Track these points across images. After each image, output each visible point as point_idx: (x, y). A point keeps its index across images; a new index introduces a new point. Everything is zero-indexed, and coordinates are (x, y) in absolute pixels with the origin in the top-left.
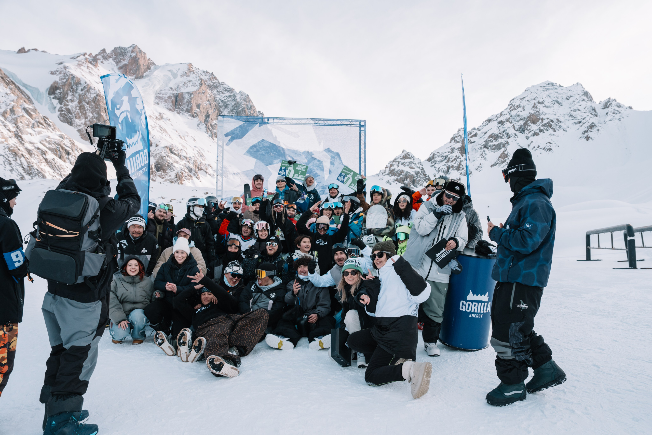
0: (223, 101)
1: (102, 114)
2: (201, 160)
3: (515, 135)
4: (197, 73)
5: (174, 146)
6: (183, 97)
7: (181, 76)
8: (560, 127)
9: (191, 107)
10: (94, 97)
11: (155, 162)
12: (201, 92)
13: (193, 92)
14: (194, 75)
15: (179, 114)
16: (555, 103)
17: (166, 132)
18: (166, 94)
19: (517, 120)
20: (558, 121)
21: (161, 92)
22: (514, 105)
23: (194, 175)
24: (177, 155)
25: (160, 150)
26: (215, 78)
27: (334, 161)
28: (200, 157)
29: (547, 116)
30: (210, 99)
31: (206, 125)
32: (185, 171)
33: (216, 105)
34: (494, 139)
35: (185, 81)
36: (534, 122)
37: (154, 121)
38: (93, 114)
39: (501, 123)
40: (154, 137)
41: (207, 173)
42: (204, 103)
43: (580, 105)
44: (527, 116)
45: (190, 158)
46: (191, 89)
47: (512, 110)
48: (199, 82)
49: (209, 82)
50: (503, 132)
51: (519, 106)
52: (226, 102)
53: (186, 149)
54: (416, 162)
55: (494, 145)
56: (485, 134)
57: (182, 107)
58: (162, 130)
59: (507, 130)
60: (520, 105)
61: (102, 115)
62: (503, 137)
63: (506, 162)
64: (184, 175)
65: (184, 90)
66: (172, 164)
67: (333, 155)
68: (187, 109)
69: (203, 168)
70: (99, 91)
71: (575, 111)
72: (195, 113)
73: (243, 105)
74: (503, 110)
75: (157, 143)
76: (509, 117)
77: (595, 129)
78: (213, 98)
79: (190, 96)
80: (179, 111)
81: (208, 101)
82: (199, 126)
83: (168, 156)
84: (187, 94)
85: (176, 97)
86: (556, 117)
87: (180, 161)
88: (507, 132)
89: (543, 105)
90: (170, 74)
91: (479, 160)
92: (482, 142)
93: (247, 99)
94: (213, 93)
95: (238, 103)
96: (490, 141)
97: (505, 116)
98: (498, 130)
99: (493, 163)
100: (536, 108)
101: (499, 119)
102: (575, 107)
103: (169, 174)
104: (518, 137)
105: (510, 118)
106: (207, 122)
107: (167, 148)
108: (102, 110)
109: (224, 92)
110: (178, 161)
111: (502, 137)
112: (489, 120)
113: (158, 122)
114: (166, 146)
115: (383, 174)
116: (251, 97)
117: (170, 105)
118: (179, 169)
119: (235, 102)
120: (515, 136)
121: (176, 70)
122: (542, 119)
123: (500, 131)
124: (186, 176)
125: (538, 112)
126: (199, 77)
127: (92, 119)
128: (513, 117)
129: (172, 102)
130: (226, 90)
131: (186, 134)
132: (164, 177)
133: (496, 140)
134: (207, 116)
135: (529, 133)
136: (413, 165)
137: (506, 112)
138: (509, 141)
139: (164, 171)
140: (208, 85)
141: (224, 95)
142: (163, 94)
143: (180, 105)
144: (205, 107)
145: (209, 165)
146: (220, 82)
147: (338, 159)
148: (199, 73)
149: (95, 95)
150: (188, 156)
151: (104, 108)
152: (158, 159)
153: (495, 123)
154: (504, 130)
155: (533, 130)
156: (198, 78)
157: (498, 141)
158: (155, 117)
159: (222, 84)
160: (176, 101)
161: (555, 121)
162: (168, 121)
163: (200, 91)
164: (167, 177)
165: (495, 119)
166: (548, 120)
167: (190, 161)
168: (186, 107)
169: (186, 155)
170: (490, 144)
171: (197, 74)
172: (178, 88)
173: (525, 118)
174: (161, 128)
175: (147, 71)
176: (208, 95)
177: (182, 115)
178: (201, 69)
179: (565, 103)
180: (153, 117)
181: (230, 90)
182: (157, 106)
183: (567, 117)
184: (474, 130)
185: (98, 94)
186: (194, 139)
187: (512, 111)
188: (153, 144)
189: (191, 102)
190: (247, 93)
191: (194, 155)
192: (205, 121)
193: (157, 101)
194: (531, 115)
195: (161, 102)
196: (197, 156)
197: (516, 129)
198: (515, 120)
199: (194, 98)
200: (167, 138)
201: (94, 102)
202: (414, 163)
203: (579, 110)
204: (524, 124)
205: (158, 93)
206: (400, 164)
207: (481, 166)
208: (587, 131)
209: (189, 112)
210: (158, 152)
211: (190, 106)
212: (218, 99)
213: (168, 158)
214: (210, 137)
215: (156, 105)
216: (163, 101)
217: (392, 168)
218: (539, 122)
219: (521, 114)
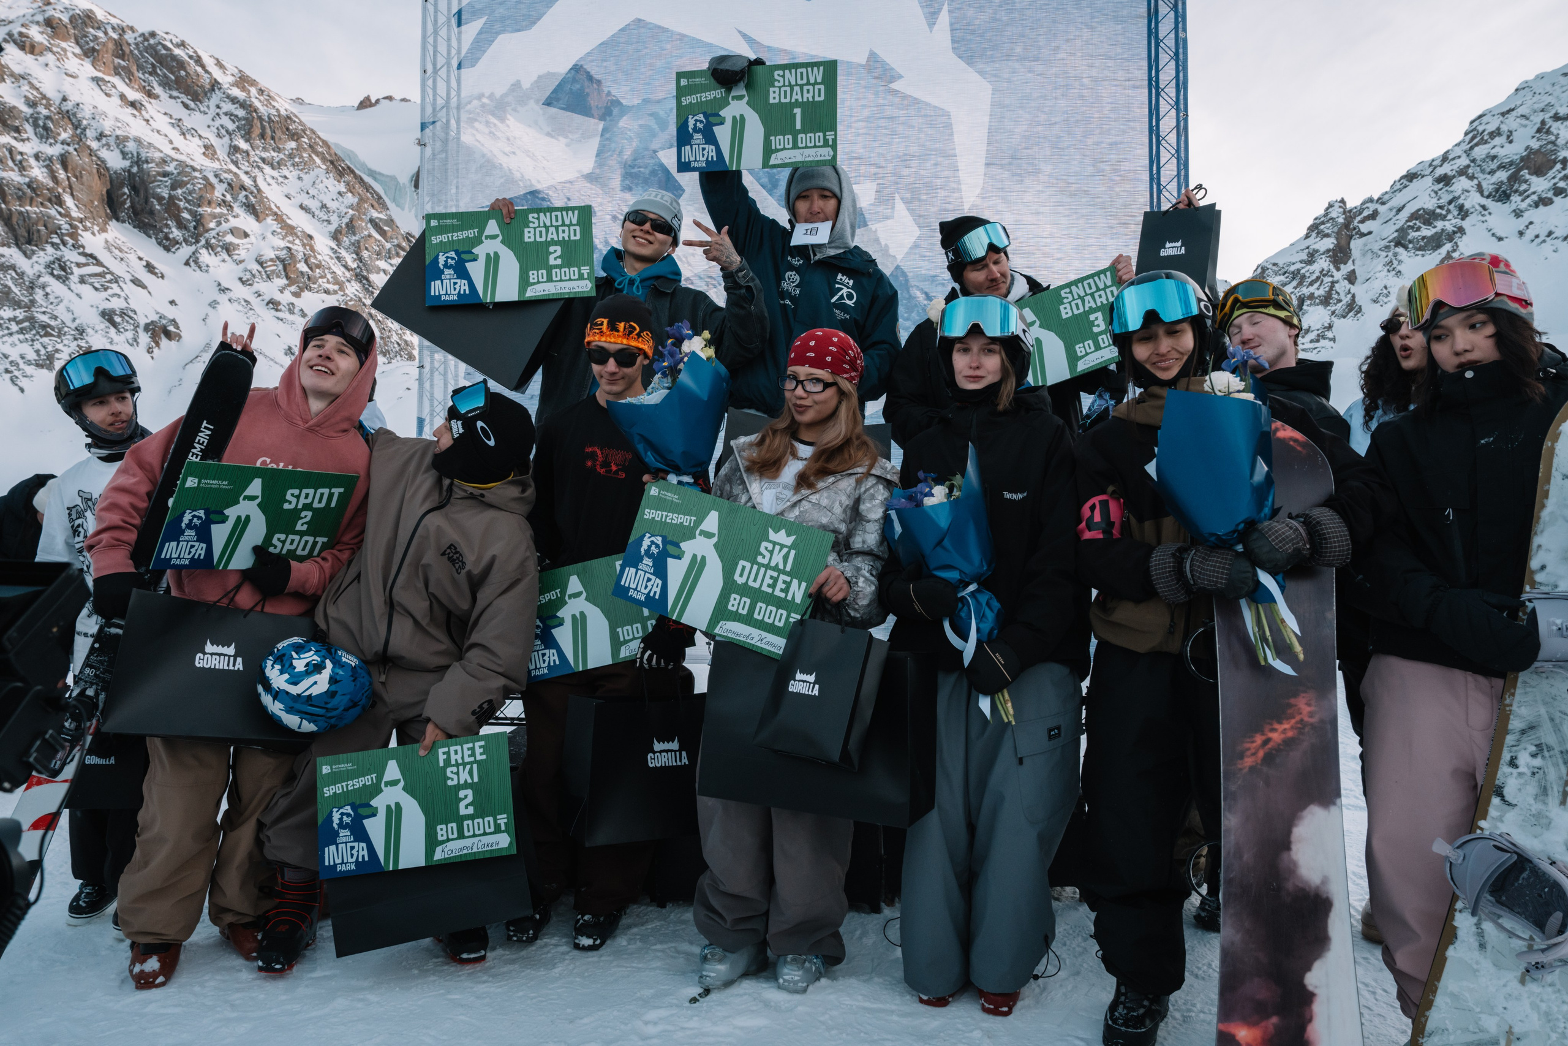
3: (1484, 207)
19: (1488, 170)
22: (1484, 131)
34: (1424, 224)
36: (1538, 172)
39: (1444, 180)
44: (1518, 157)
47: (1477, 145)
50: (1450, 203)
51: (1495, 133)
55: (1424, 238)
56: (1399, 210)
59: (1459, 197)
60: (1498, 129)
62: (1450, 217)
74: (1450, 147)
76: (1467, 162)
88: (1461, 201)
89: (1567, 124)
91: (1383, 278)
92: (1390, 232)
96: (1412, 227)
97: (1456, 161)
98: (1435, 200)
100: (1547, 132)
101: (1440, 172)
104: (1490, 214)
105: (1468, 166)
111: (1445, 216)
112: (1412, 176)
120: (1484, 212)
122: (1564, 162)
123: (1441, 201)
125: (1553, 143)
128: (1478, 162)
133: (1430, 224)
135: (1523, 201)
137: (1459, 151)
138: (1466, 224)
153: (1428, 180)
154: (1450, 197)
155: (1534, 193)
157: (1435, 227)
165: (1427, 172)
170: (1413, 234)
173: (1511, 163)
184: (1369, 204)
187: (1476, 149)
194: (1530, 153)
197: (1486, 193)
198: (1483, 171)
204: (1510, 178)
218: (1553, 170)
219: (1501, 152)
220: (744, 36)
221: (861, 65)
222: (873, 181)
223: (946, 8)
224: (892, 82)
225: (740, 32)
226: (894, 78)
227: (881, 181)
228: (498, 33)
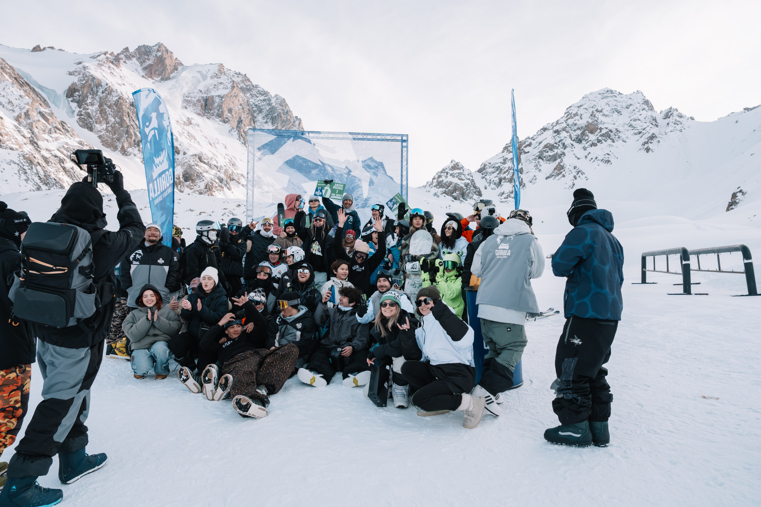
0: (257, 105)
1: (125, 118)
2: (233, 169)
3: (572, 145)
4: (229, 74)
5: (204, 154)
6: (213, 101)
7: (211, 77)
8: (619, 137)
9: (222, 112)
10: (116, 100)
11: (183, 171)
12: (233, 95)
13: (224, 95)
14: (225, 77)
15: (209, 119)
16: (614, 112)
17: (195, 139)
18: (195, 98)
19: (574, 129)
20: (617, 131)
21: (190, 95)
22: (571, 113)
23: (226, 185)
24: (206, 164)
25: (188, 158)
26: (249, 80)
27: (377, 171)
28: (232, 166)
29: (606, 126)
30: (242, 102)
31: (239, 131)
32: (215, 182)
33: (249, 110)
34: (550, 150)
35: (216, 83)
36: (592, 132)
37: (182, 126)
38: (115, 119)
39: (557, 132)
40: (182, 145)
41: (239, 183)
42: (237, 108)
43: (640, 115)
44: (584, 125)
45: (221, 167)
46: (222, 92)
47: (569, 118)
48: (231, 84)
49: (242, 85)
50: (559, 142)
51: (576, 115)
52: (260, 107)
53: (217, 157)
54: (466, 173)
55: (550, 156)
56: (540, 143)
57: (213, 112)
58: (191, 136)
60: (577, 113)
61: (125, 120)
62: (559, 148)
63: (562, 174)
64: (214, 185)
65: (214, 93)
66: (201, 173)
67: (377, 165)
68: (218, 113)
69: (235, 178)
70: (121, 93)
71: (635, 120)
72: (226, 118)
73: (279, 110)
74: (559, 118)
75: (184, 150)
76: (566, 125)
77: (655, 140)
78: (246, 102)
79: (221, 100)
80: (209, 116)
81: (241, 105)
82: (231, 132)
83: (197, 165)
84: (217, 98)
85: (206, 100)
86: (615, 127)
87: (210, 171)
88: (563, 141)
89: (602, 113)
90: (199, 76)
91: (534, 172)
92: (536, 152)
93: (283, 103)
94: (246, 96)
95: (273, 107)
96: (545, 151)
97: (562, 124)
98: (554, 140)
99: (548, 175)
100: (595, 116)
101: (556, 128)
102: (635, 117)
103: (199, 184)
104: (574, 148)
105: (566, 127)
106: (240, 128)
107: (196, 156)
108: (125, 114)
109: (258, 95)
110: (208, 170)
111: (558, 147)
112: (545, 129)
113: (185, 127)
114: (194, 154)
115: (430, 185)
116: (287, 101)
117: (199, 109)
118: (209, 180)
119: (270, 107)
120: (572, 147)
121: (206, 71)
122: (601, 129)
123: (556, 141)
124: (216, 187)
125: (596, 121)
126: (231, 78)
127: (114, 124)
128: (570, 126)
129: (202, 106)
130: (260, 94)
131: (217, 141)
132: (192, 187)
133: (552, 150)
134: (240, 121)
135: (586, 143)
136: (463, 177)
137: (562, 121)
138: (566, 151)
139: (193, 181)
140: (241, 88)
141: (258, 99)
142: (191, 97)
143: (210, 110)
144: (238, 112)
145: (242, 175)
146: (254, 84)
147: (381, 169)
148: (231, 74)
149: (117, 98)
150: (219, 165)
151: (127, 112)
152: (186, 168)
153: (551, 132)
154: (560, 140)
155: (590, 141)
156: (230, 80)
157: (554, 152)
158: (183, 123)
159: (256, 87)
160: (206, 105)
161: (614, 131)
162: (197, 127)
163: (231, 94)
164: (196, 188)
165: (551, 128)
166: (607, 130)
167: (221, 171)
168: (216, 111)
169: (216, 164)
170: (545, 154)
171: (229, 76)
172: (208, 90)
173: (582, 127)
174: (189, 135)
175: (174, 72)
176: (241, 99)
177: (212, 120)
178: (233, 70)
179: (625, 112)
180: (181, 122)
181: (264, 94)
182: (185, 111)
183: (627, 127)
184: (528, 140)
185: (121, 97)
186: (226, 147)
187: (569, 120)
188: (180, 152)
189: (222, 106)
190: (283, 97)
191: (225, 164)
192: (237, 127)
193: (185, 105)
194: (588, 124)
195: (190, 106)
196: (228, 165)
197: (573, 139)
198: (571, 130)
199: (225, 102)
200: (196, 145)
201: (116, 106)
202: (463, 174)
203: (639, 120)
204: (581, 134)
205: (186, 96)
206: (449, 175)
207: (535, 178)
208: (648, 142)
209: (220, 117)
210: (186, 161)
211: (221, 110)
212: (251, 103)
213: (197, 167)
214: (243, 145)
215: (184, 109)
216: (192, 104)
217: (440, 179)
218: (597, 132)
219: (578, 123)
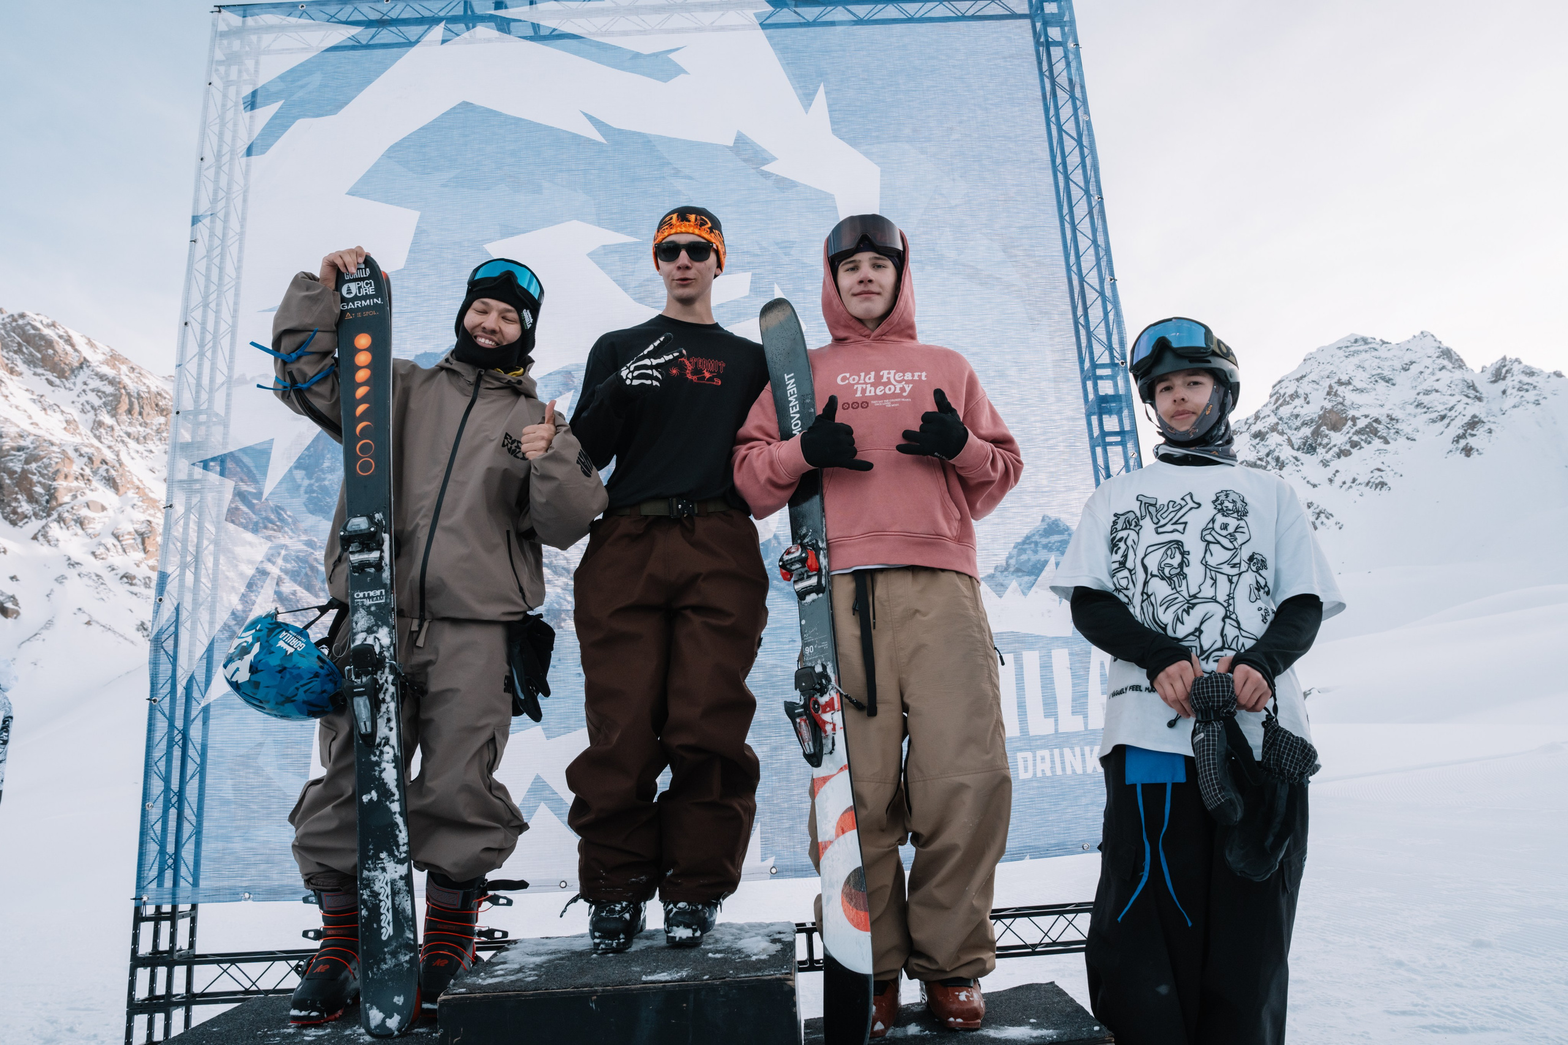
3: (1296, 459)
8: (1397, 432)
16: (1376, 381)
19: (1294, 427)
20: (1392, 419)
22: (1285, 394)
29: (1363, 411)
36: (1335, 428)
39: (1260, 435)
43: (1438, 380)
44: (1316, 415)
47: (1281, 405)
50: (1268, 455)
51: (1295, 396)
59: (1275, 450)
60: (1296, 392)
62: (1269, 467)
71: (1427, 393)
74: (1260, 408)
76: (1277, 420)
77: (1481, 430)
86: (1385, 411)
88: (1276, 454)
89: (1351, 387)
97: (1267, 419)
98: (1255, 453)
100: (1336, 395)
101: (1255, 429)
102: (1426, 386)
104: (1302, 464)
105: (1277, 424)
120: (1297, 463)
122: (1354, 419)
123: (1260, 454)
125: (1342, 404)
128: (1285, 420)
135: (1327, 452)
137: (1267, 411)
153: (1246, 436)
154: (1267, 450)
155: (1335, 446)
161: (1384, 419)
165: (1244, 428)
166: (1368, 420)
173: (1312, 421)
179: (1400, 378)
183: (1411, 409)
187: (1281, 408)
194: (1325, 412)
197: (1296, 447)
198: (1290, 428)
203: (1437, 391)
204: (1313, 433)
208: (1464, 434)
218: (1347, 426)
219: (1303, 411)
220: (590, 118)
221: (727, 147)
222: (745, 271)
223: (822, 90)
224: (764, 164)
225: (586, 115)
226: (766, 161)
227: (757, 271)
228: (296, 118)
